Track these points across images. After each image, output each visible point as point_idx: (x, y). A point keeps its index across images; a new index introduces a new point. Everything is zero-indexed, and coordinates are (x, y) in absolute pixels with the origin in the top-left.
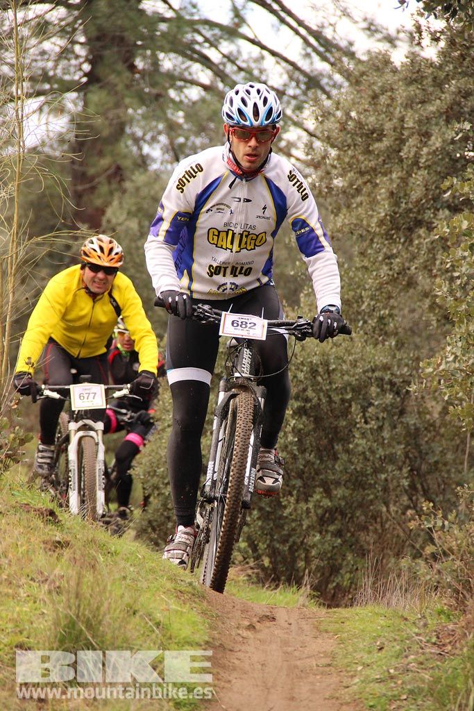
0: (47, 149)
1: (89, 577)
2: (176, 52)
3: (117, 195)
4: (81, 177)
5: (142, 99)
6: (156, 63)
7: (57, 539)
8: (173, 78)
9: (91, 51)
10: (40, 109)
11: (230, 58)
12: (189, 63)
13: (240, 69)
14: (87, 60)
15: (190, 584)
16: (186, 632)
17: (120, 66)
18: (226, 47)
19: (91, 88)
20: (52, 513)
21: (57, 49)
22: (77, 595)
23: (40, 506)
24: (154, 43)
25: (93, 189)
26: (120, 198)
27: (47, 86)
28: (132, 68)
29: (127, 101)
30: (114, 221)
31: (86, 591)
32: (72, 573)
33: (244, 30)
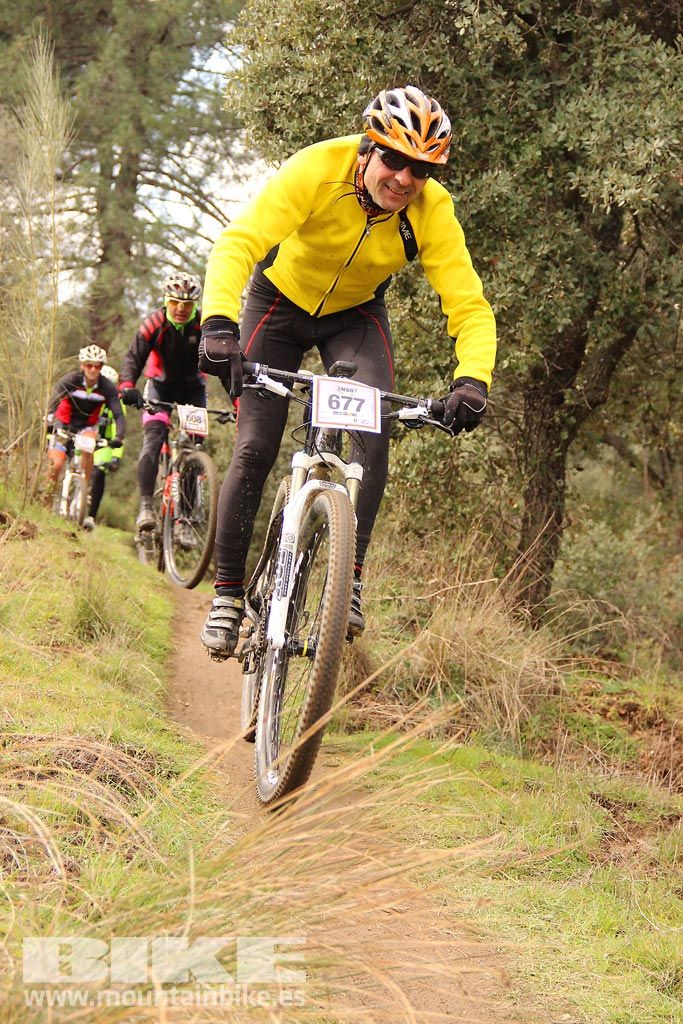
0: (74, 304)
1: (97, 576)
2: (157, 243)
3: (119, 333)
4: (96, 321)
5: (136, 273)
6: (144, 251)
7: (77, 551)
8: (155, 260)
9: (103, 242)
10: (71, 278)
11: (193, 249)
12: (165, 250)
13: (199, 256)
14: (101, 247)
15: (162, 581)
16: (159, 610)
17: (122, 252)
18: (190, 241)
19: (104, 265)
20: (74, 535)
21: (81, 240)
22: (89, 587)
23: (66, 530)
24: (143, 238)
25: (103, 329)
26: (121, 337)
27: (75, 264)
28: (129, 253)
29: (126, 274)
30: (116, 349)
31: (95, 584)
32: (86, 573)
33: (199, 231)
